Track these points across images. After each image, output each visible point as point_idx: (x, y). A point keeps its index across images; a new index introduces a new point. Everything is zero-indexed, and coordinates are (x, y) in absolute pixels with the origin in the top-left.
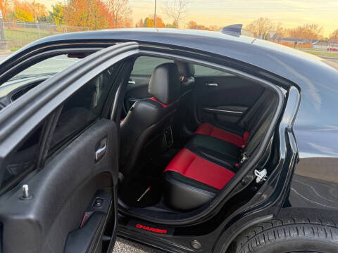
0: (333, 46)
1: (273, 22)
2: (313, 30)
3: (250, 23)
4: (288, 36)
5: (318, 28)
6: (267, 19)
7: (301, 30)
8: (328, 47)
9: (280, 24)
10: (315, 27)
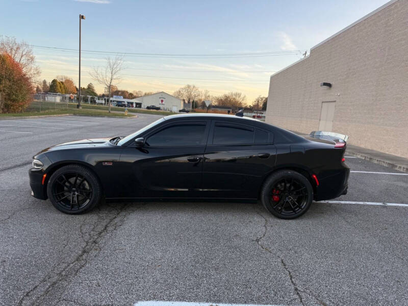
0: (257, 113)
1: (200, 90)
2: (237, 99)
3: (178, 90)
4: (216, 104)
5: (242, 96)
6: (194, 87)
7: (227, 98)
8: (254, 114)
9: (207, 92)
10: (239, 95)
